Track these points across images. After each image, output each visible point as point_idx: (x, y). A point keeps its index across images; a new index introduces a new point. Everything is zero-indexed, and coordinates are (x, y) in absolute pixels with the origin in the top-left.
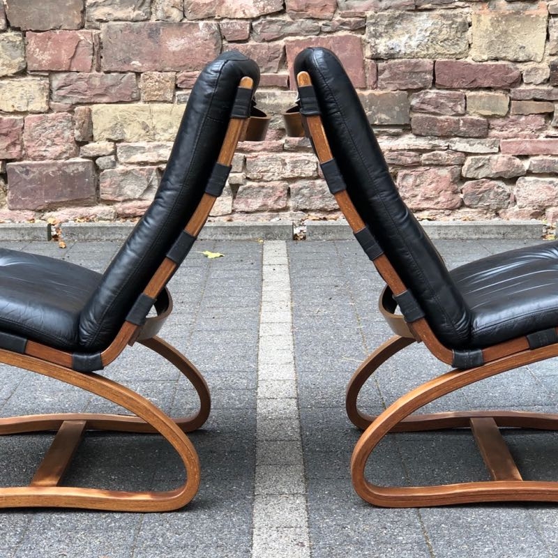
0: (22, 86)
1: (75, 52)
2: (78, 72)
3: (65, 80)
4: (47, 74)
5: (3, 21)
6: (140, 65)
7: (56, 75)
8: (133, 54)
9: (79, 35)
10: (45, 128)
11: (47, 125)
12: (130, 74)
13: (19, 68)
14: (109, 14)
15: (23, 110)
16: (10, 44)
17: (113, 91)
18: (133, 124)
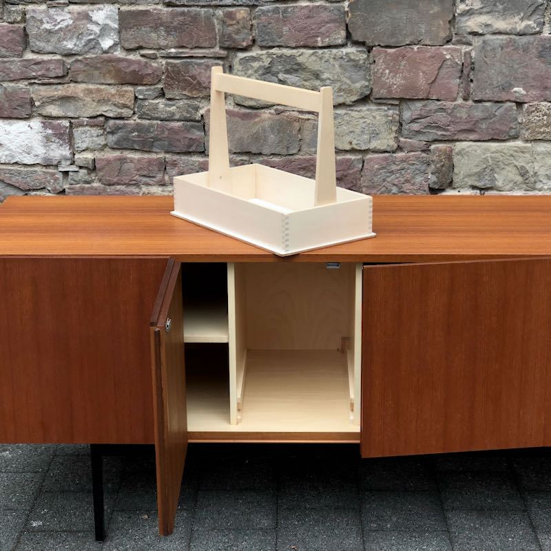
0: (363, 117)
1: (438, 74)
2: (438, 100)
3: (421, 110)
4: (397, 103)
5: (343, 33)
6: (524, 92)
7: (409, 103)
8: (515, 78)
9: (445, 53)
10: (392, 172)
11: (394, 167)
12: (509, 104)
13: (361, 95)
14: (487, 25)
15: (363, 148)
16: (351, 63)
17: (484, 126)
18: (508, 168)
